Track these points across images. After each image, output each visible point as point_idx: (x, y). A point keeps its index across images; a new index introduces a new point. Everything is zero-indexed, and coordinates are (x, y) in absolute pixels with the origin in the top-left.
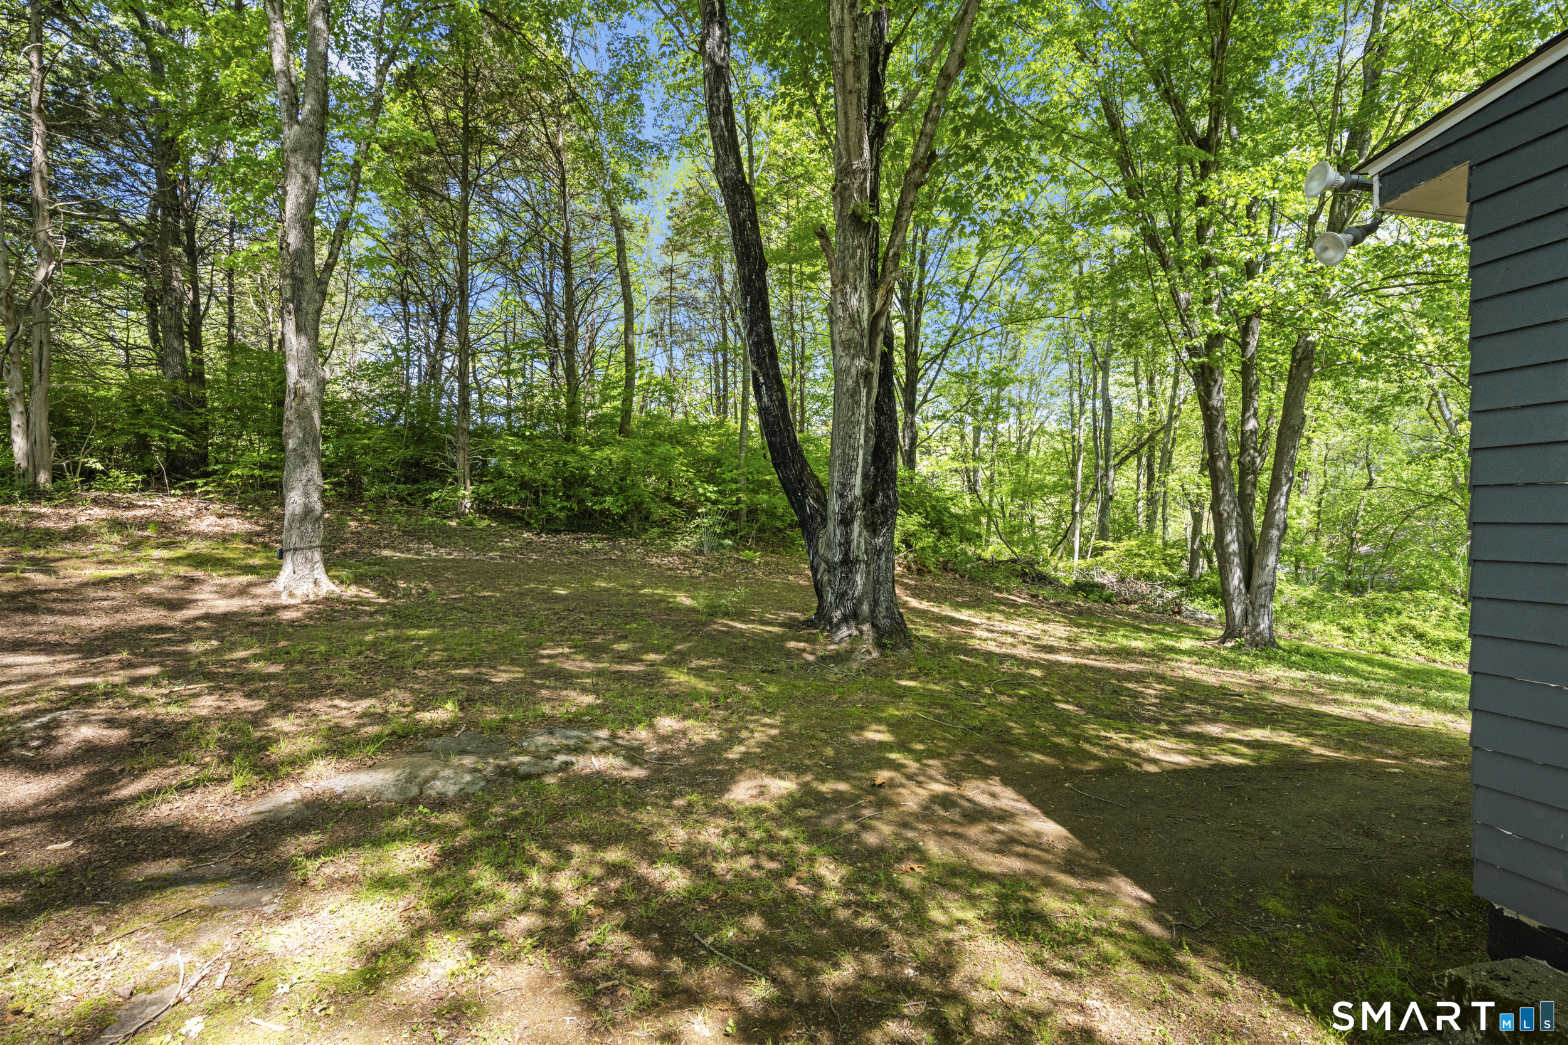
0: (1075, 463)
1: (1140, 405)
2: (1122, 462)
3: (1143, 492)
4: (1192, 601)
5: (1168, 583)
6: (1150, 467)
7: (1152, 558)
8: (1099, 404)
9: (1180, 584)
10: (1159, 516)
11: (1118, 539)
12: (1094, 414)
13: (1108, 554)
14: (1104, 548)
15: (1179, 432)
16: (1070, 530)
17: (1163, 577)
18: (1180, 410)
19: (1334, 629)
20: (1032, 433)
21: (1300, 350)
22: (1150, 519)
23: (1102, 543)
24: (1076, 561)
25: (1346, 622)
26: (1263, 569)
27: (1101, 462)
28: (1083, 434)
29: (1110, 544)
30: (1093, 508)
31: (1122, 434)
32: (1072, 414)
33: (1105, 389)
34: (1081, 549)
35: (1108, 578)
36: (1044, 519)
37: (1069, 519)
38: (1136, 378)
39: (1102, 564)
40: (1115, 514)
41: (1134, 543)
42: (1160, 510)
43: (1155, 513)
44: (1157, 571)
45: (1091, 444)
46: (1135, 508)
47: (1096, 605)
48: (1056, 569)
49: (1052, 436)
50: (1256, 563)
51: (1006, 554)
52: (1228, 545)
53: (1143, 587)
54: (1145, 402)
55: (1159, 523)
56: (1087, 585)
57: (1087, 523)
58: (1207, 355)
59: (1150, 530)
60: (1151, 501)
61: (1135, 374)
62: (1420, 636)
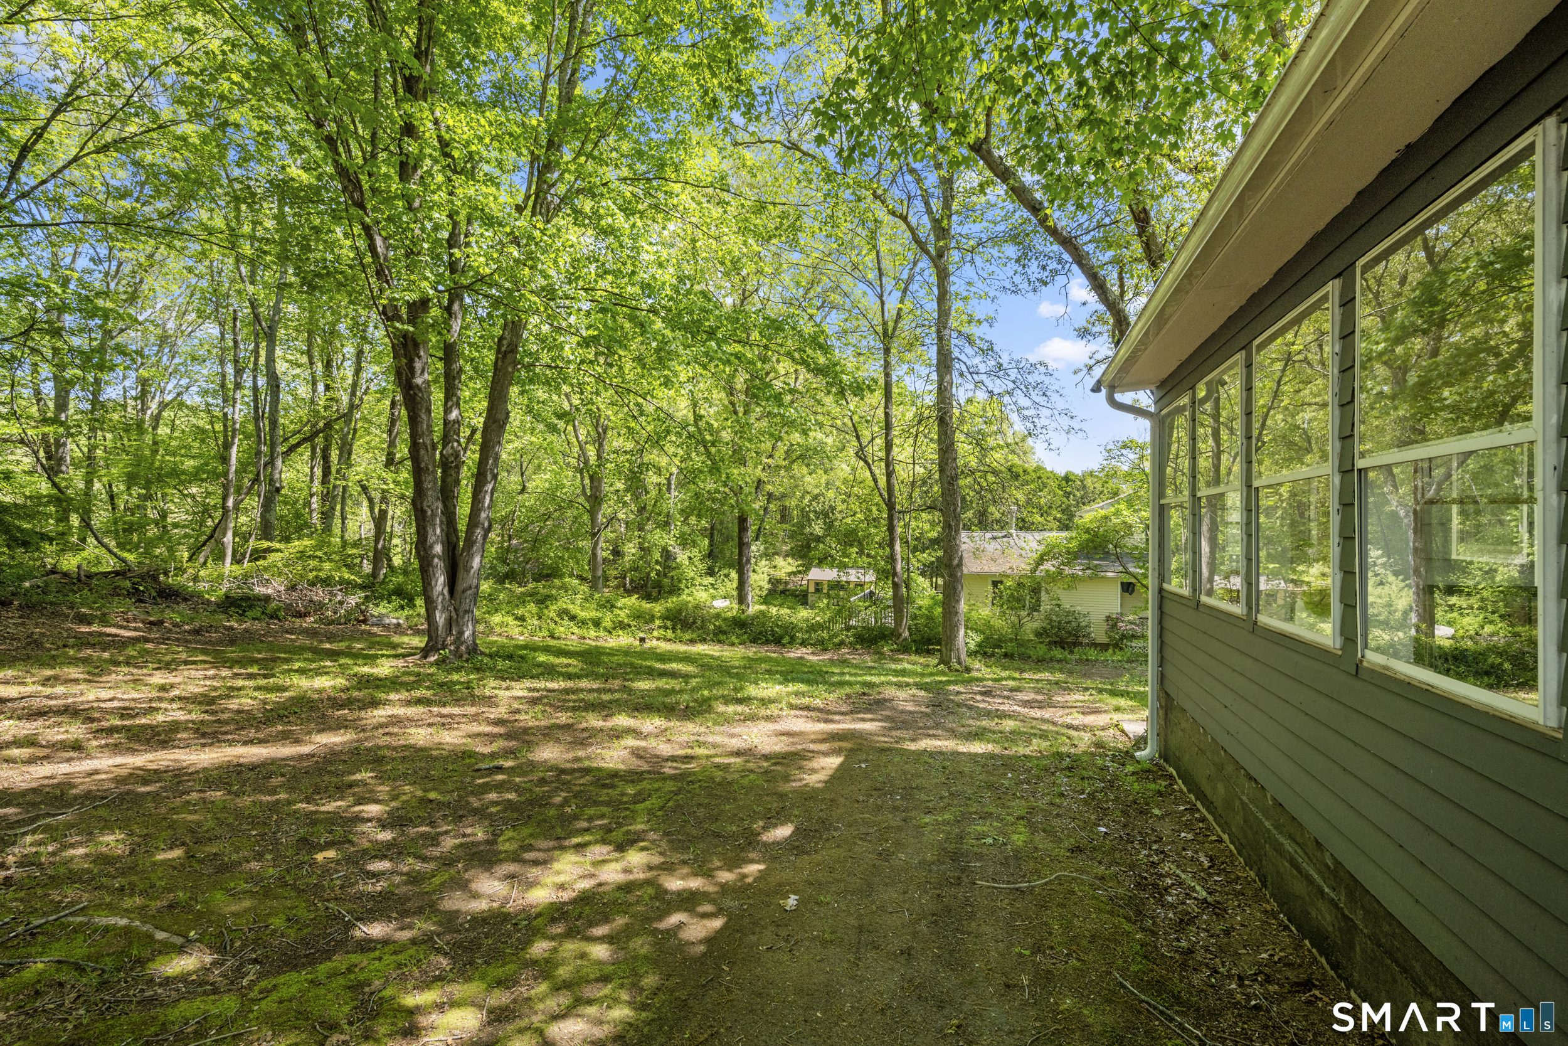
0: (227, 446)
1: (314, 391)
2: (292, 449)
3: (317, 487)
4: (377, 605)
5: (348, 587)
6: (326, 457)
7: (330, 560)
8: (261, 381)
9: (363, 587)
10: (338, 513)
11: (287, 539)
12: (255, 389)
13: (273, 557)
14: (269, 550)
15: (360, 424)
16: (219, 528)
17: (342, 581)
18: (361, 399)
19: (510, 620)
20: (163, 406)
21: (505, 342)
22: (327, 516)
23: (266, 544)
24: (228, 567)
25: (519, 612)
26: (468, 571)
27: (264, 448)
28: (240, 412)
29: (277, 545)
30: (253, 503)
31: (291, 418)
32: (223, 386)
33: (271, 360)
34: (234, 552)
35: (275, 587)
36: (178, 515)
37: (218, 515)
38: (310, 358)
39: (266, 569)
40: (281, 510)
41: (307, 542)
42: (338, 507)
43: (333, 509)
44: (337, 576)
45: (251, 427)
46: (308, 504)
47: (257, 625)
48: (196, 579)
49: (193, 410)
50: (461, 565)
51: (110, 564)
52: (431, 547)
53: (319, 594)
54: (321, 387)
55: (337, 521)
56: (246, 598)
57: (243, 519)
58: (412, 321)
59: (327, 529)
60: (328, 497)
61: (309, 353)
62: (573, 618)
